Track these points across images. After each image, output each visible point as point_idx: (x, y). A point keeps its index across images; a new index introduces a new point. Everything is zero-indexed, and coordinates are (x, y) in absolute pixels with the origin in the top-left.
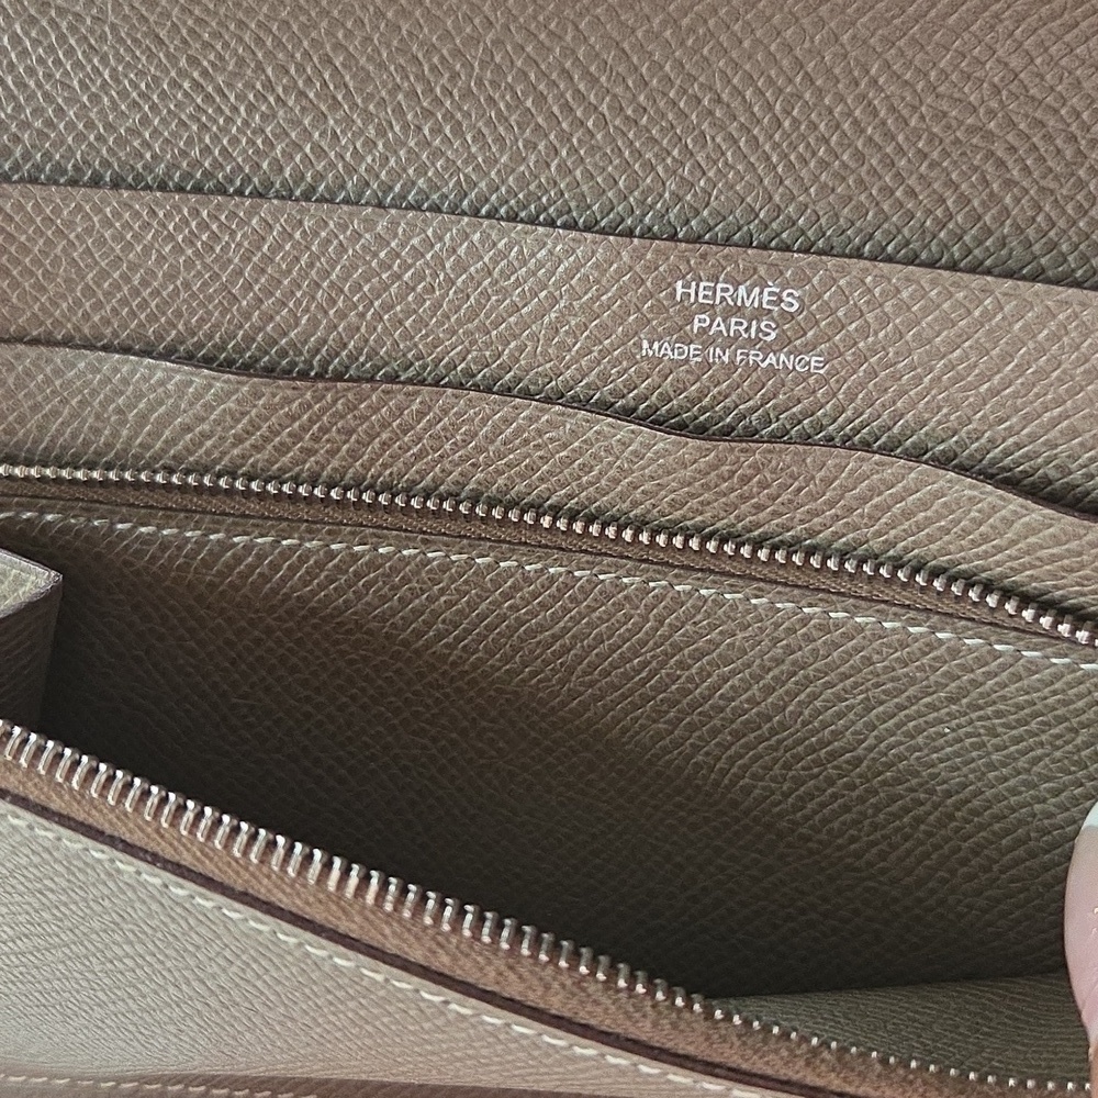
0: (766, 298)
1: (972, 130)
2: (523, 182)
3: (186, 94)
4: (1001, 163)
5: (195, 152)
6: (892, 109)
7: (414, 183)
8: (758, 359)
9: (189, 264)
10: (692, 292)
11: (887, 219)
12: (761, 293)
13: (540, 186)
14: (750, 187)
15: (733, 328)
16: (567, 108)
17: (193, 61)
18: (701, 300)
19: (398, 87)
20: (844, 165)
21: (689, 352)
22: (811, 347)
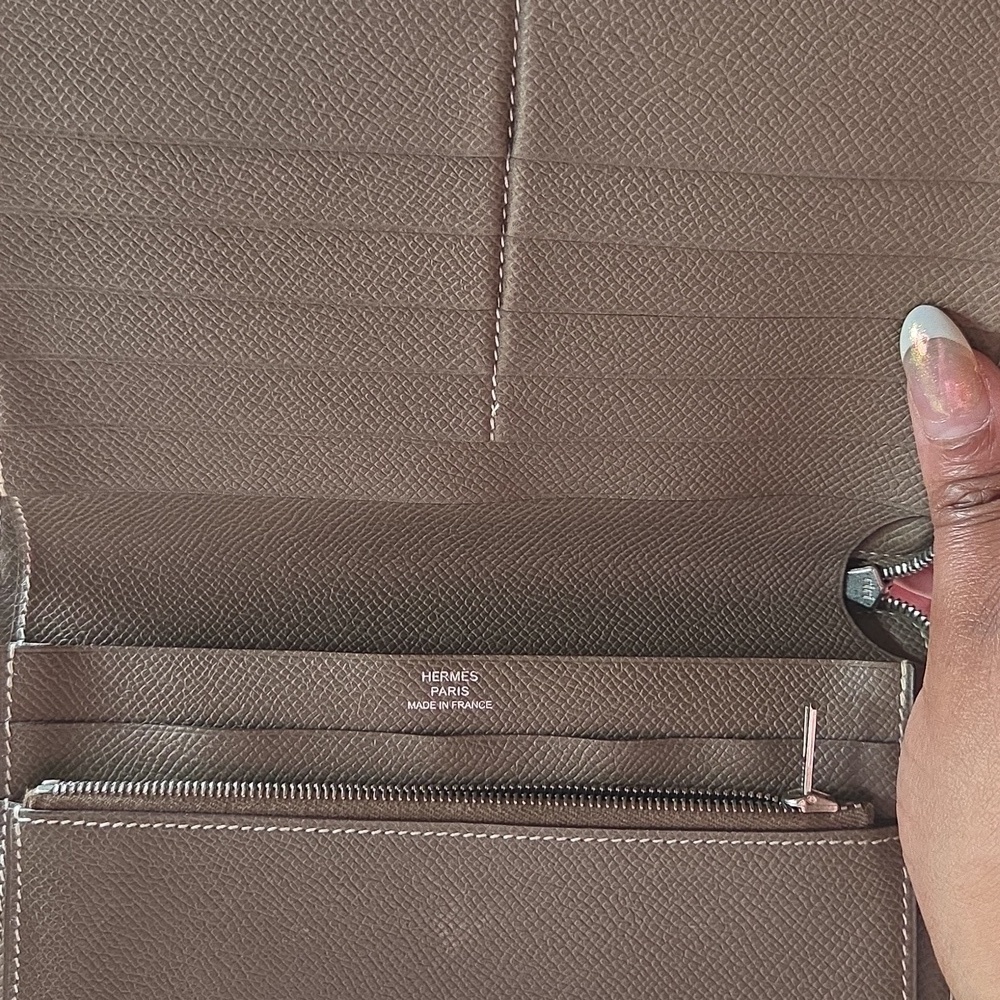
0: (463, 676)
1: (547, 609)
2: (354, 638)
3: (195, 606)
4: (561, 621)
5: (198, 632)
6: (513, 602)
7: (303, 641)
8: (462, 705)
9: (189, 681)
10: (429, 676)
11: (516, 644)
12: (461, 674)
13: (362, 639)
14: (456, 635)
15: (449, 691)
16: (374, 607)
17: (200, 592)
18: (434, 680)
19: (296, 601)
20: (496, 624)
21: (431, 705)
22: (486, 697)
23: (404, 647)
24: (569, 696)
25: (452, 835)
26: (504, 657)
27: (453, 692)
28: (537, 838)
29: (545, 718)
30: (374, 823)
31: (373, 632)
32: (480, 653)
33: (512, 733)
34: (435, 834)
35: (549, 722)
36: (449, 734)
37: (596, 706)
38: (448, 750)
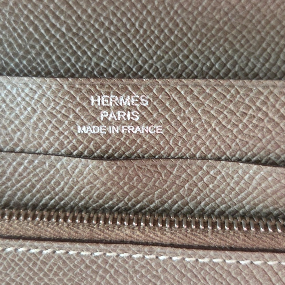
0: (133, 100)
1: (218, 31)
2: (30, 62)
4: (231, 43)
6: (185, 23)
8: (132, 130)
10: (99, 100)
12: (131, 98)
14: (128, 59)
15: (119, 116)
16: (48, 31)
18: (103, 104)
20: (167, 47)
21: (100, 130)
22: (156, 121)
23: (77, 71)
24: (241, 121)
25: (122, 255)
26: (175, 80)
27: (123, 116)
28: (206, 260)
29: (216, 144)
30: (45, 244)
31: (48, 56)
32: (151, 77)
33: (181, 158)
34: (104, 254)
35: (220, 147)
36: (118, 159)
37: (269, 131)
38: (117, 174)
